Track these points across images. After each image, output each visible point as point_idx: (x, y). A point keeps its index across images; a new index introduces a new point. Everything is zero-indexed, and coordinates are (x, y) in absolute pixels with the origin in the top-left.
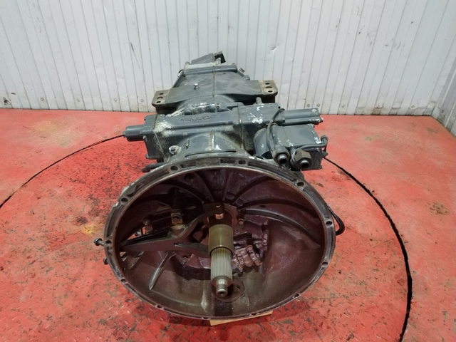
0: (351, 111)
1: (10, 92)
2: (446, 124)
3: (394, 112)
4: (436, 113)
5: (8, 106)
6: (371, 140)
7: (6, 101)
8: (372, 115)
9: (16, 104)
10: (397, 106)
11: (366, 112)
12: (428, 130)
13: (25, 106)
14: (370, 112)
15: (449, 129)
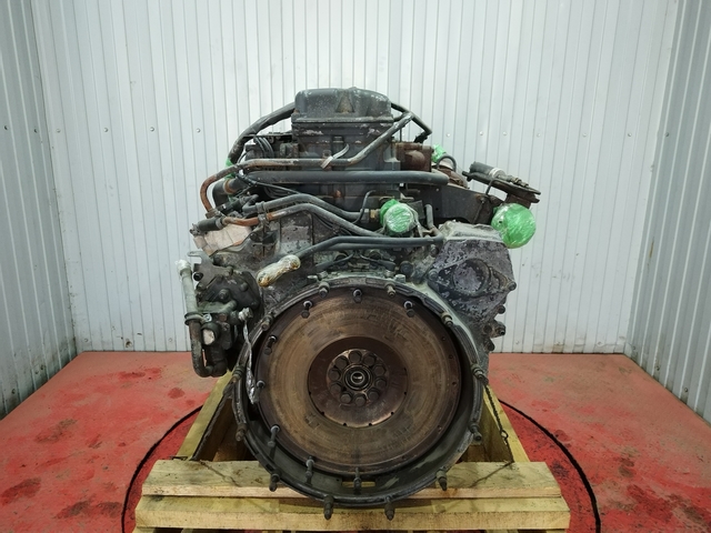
0: (528, 349)
1: (136, 333)
2: (641, 362)
3: (578, 350)
4: (629, 351)
5: (130, 348)
6: (552, 381)
7: (128, 343)
8: (553, 353)
9: (139, 347)
10: (580, 342)
11: (545, 351)
12: (620, 369)
13: (148, 349)
14: (551, 351)
15: (644, 369)
